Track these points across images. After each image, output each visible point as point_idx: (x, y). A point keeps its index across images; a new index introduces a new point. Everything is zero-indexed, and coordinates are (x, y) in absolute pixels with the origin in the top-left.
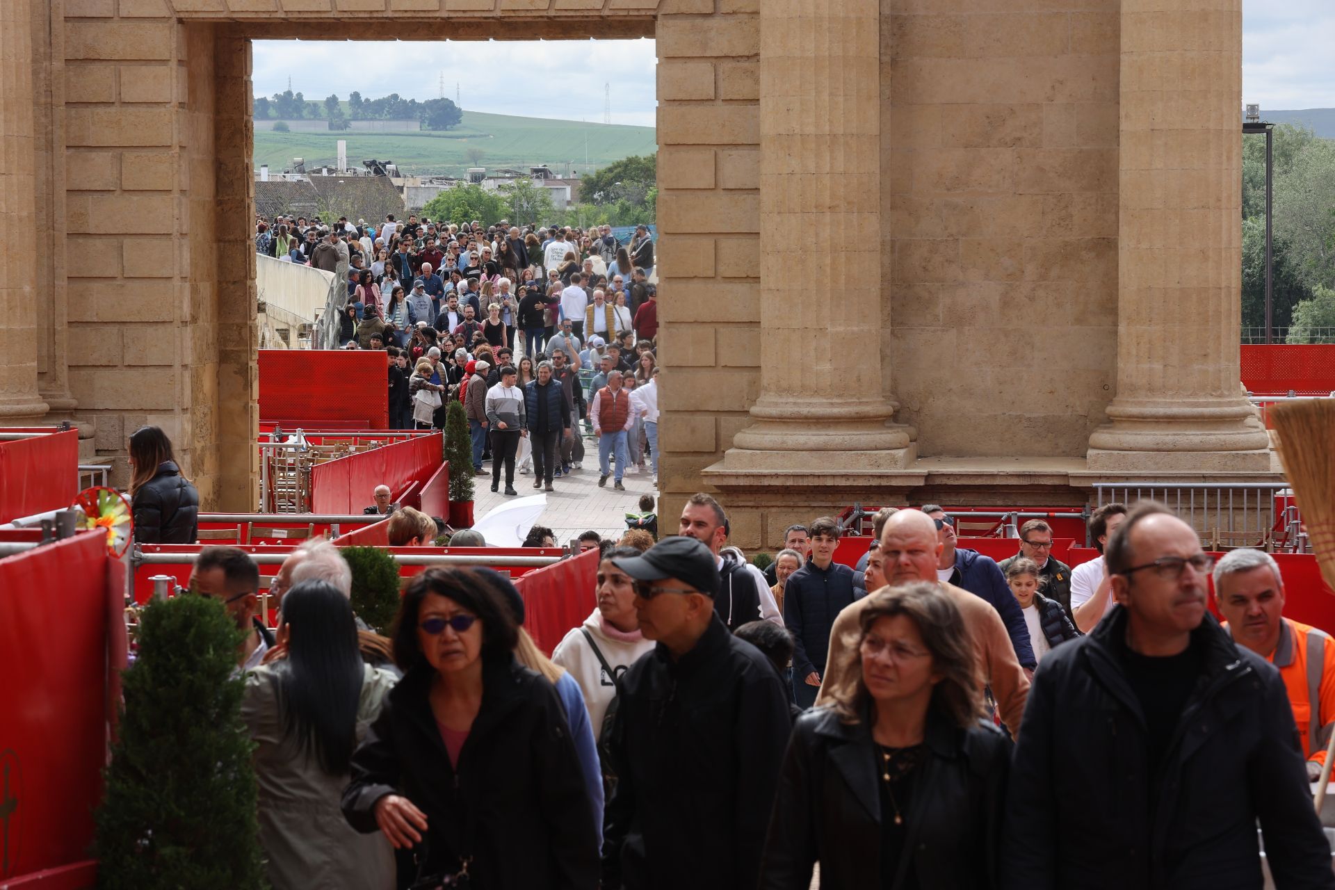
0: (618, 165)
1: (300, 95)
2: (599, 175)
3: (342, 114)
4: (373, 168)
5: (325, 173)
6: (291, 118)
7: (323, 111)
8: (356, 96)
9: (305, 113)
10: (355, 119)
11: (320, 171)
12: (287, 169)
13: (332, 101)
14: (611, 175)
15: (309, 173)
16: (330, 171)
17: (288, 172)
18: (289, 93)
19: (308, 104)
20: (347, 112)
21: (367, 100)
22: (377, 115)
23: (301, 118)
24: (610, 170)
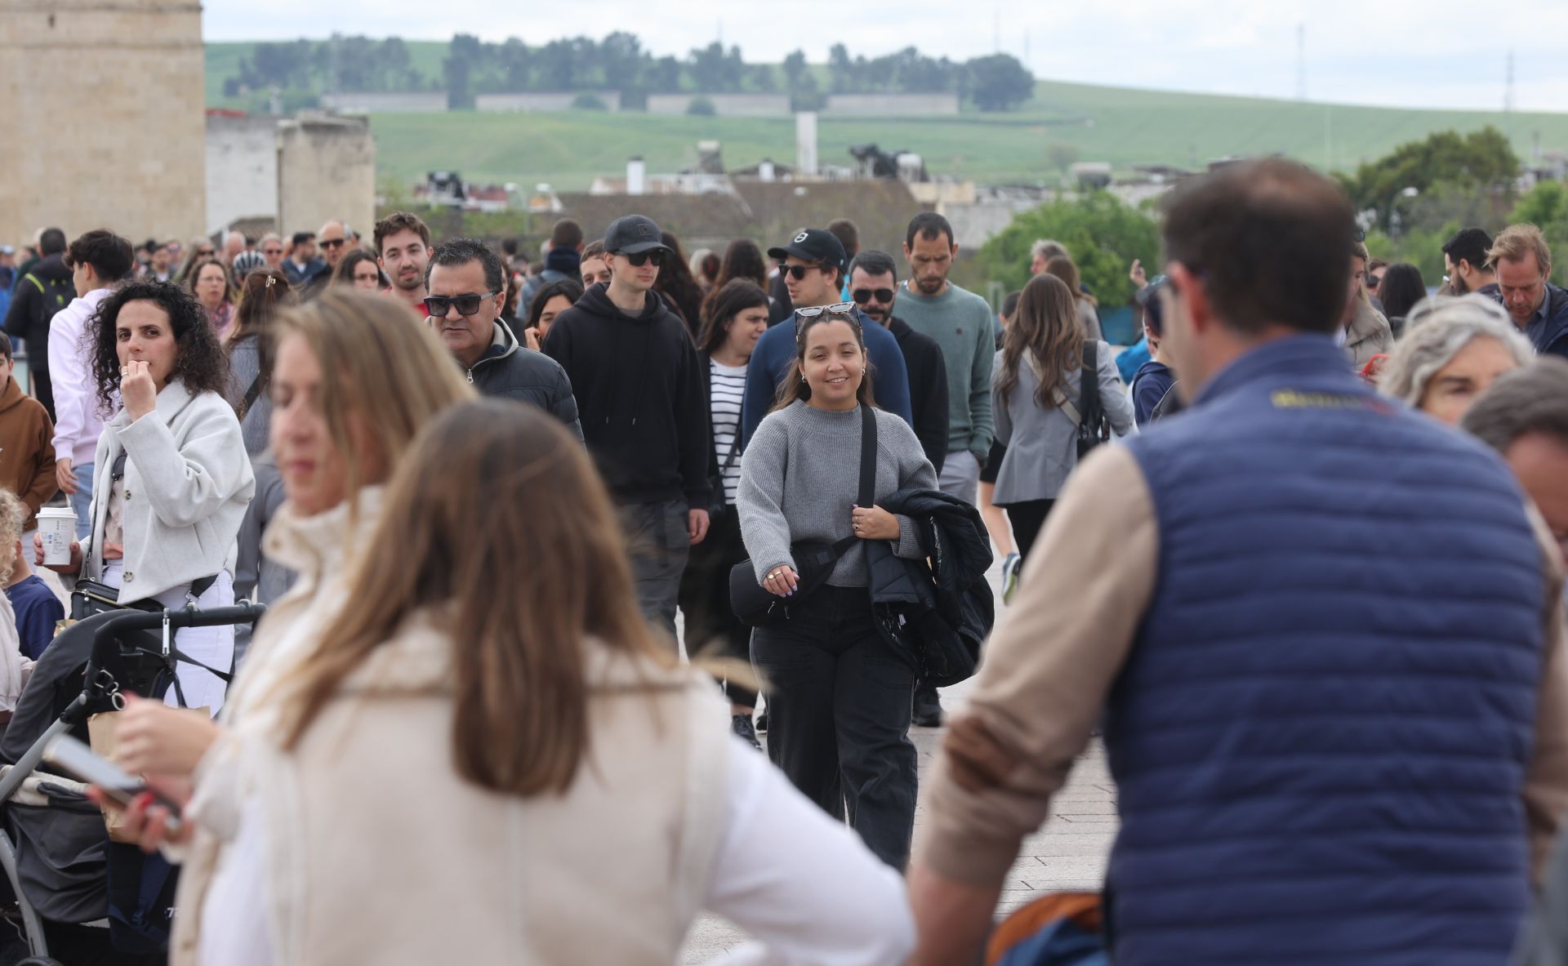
0: (1409, 152)
1: (736, 51)
2: (1367, 174)
3: (811, 84)
4: (870, 162)
5: (767, 173)
6: (719, 89)
7: (780, 79)
8: (839, 51)
9: (746, 81)
10: (839, 90)
11: (755, 171)
12: (684, 167)
13: (795, 62)
14: (1391, 174)
15: (733, 175)
16: (779, 171)
17: (686, 173)
18: (716, 48)
19: (751, 68)
20: (824, 81)
21: (861, 59)
22: (879, 86)
23: (738, 90)
24: (1391, 163)
